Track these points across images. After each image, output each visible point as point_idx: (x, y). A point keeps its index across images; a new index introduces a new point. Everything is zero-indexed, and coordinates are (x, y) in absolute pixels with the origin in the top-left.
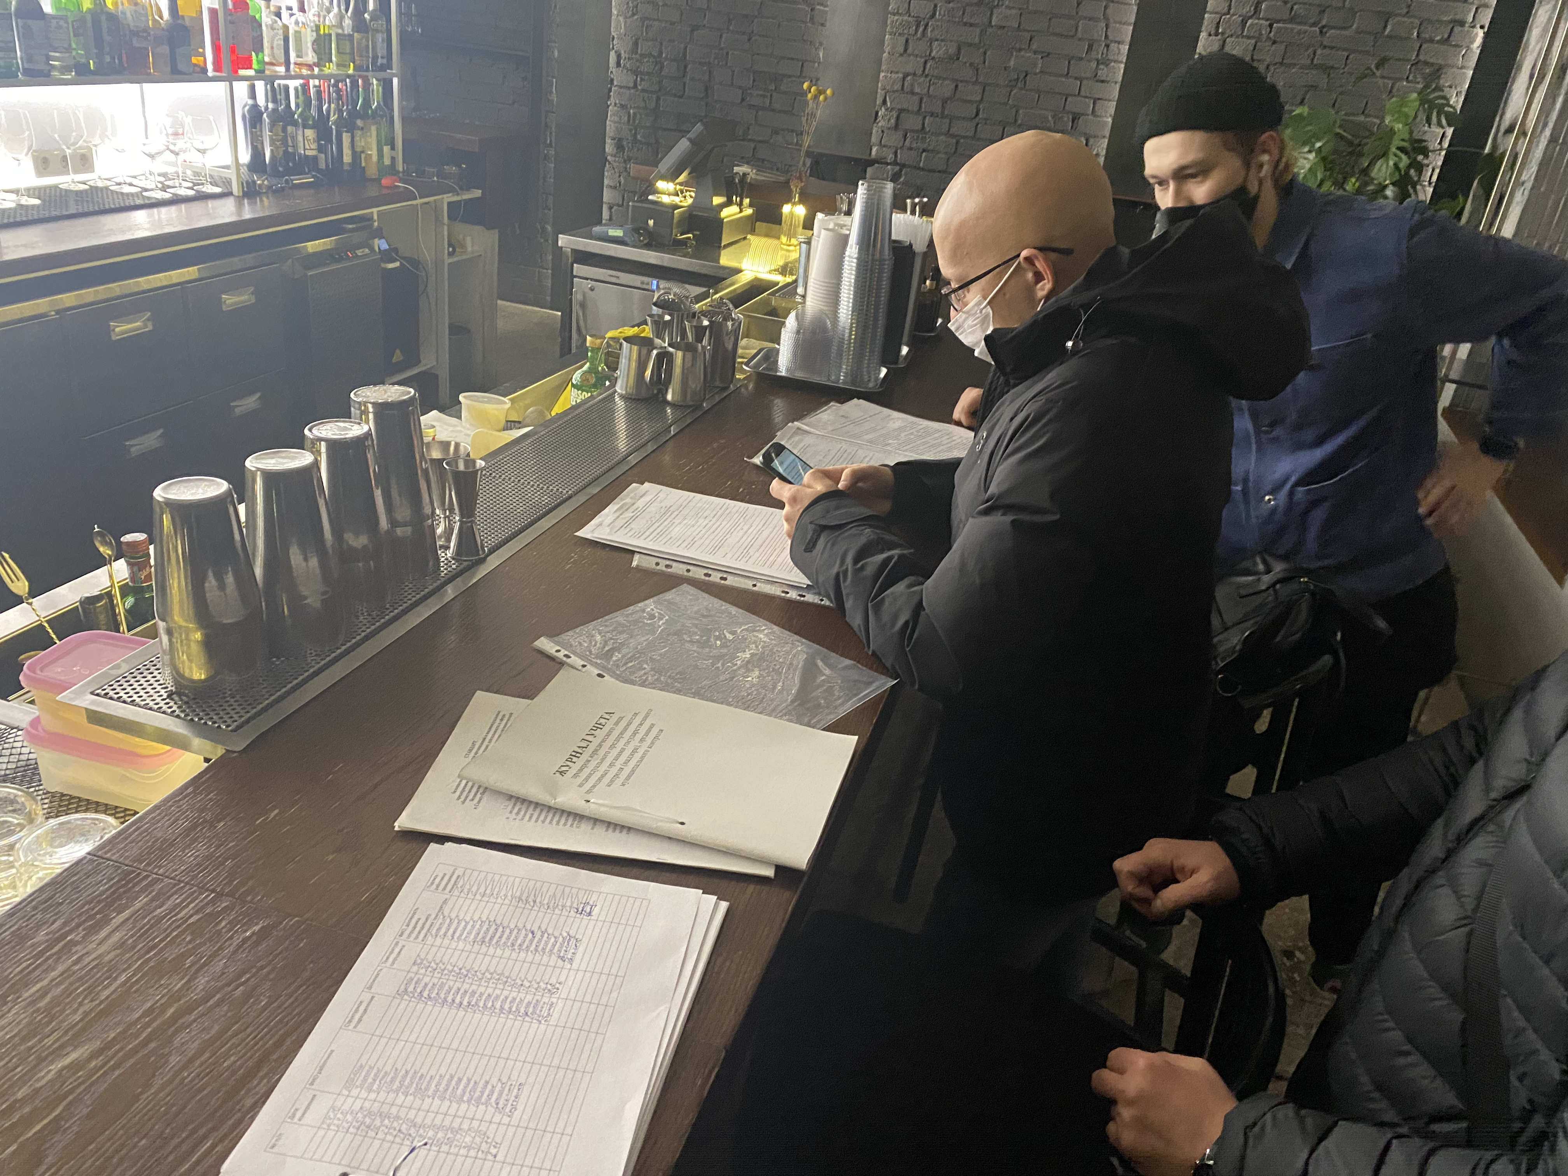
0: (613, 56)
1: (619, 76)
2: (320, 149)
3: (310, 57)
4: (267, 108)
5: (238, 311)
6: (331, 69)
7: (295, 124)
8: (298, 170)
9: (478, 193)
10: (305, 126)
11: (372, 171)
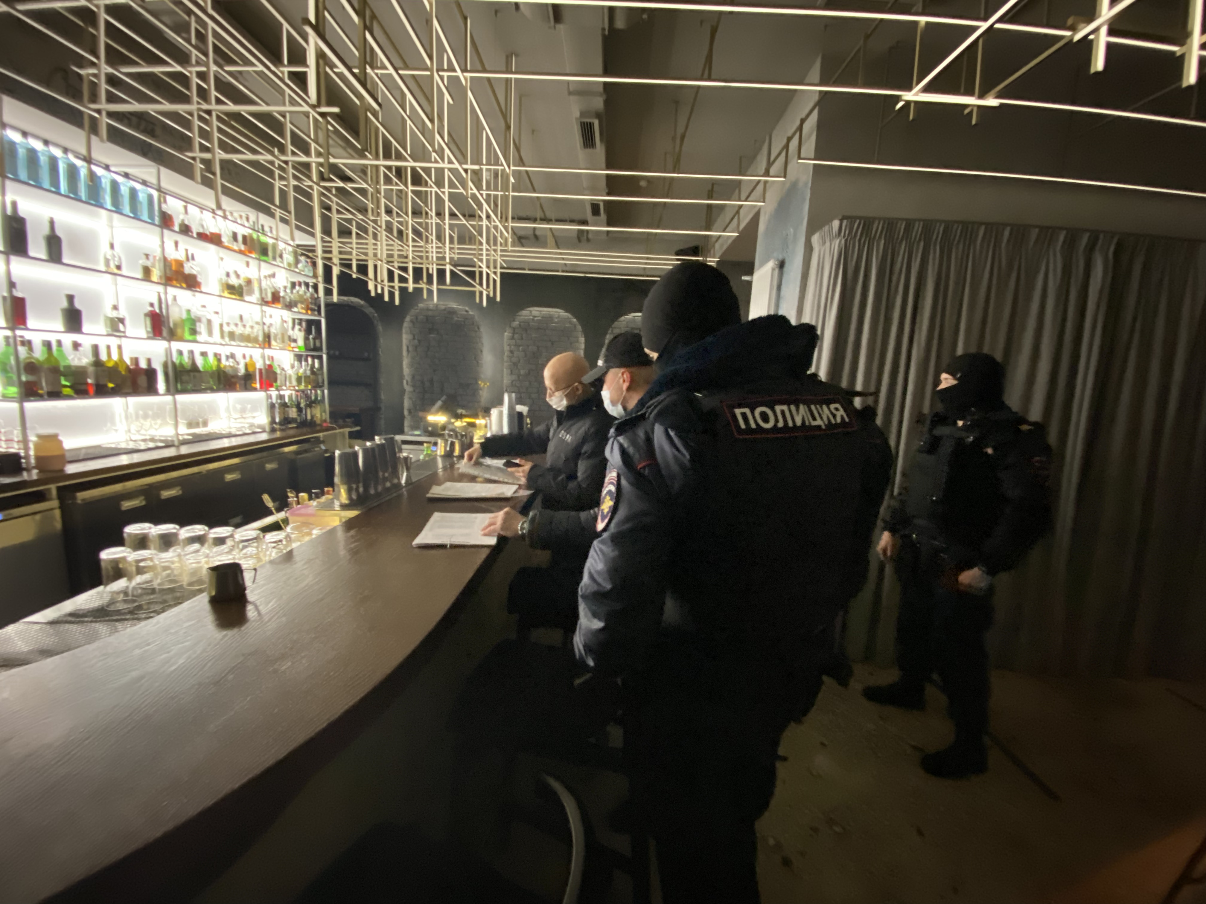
0: (405, 382)
1: (408, 388)
2: (298, 415)
3: (294, 383)
4: (277, 402)
5: (273, 471)
6: (302, 387)
7: (288, 407)
8: (290, 423)
9: (358, 428)
10: (292, 407)
11: (318, 422)
